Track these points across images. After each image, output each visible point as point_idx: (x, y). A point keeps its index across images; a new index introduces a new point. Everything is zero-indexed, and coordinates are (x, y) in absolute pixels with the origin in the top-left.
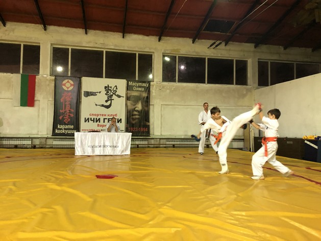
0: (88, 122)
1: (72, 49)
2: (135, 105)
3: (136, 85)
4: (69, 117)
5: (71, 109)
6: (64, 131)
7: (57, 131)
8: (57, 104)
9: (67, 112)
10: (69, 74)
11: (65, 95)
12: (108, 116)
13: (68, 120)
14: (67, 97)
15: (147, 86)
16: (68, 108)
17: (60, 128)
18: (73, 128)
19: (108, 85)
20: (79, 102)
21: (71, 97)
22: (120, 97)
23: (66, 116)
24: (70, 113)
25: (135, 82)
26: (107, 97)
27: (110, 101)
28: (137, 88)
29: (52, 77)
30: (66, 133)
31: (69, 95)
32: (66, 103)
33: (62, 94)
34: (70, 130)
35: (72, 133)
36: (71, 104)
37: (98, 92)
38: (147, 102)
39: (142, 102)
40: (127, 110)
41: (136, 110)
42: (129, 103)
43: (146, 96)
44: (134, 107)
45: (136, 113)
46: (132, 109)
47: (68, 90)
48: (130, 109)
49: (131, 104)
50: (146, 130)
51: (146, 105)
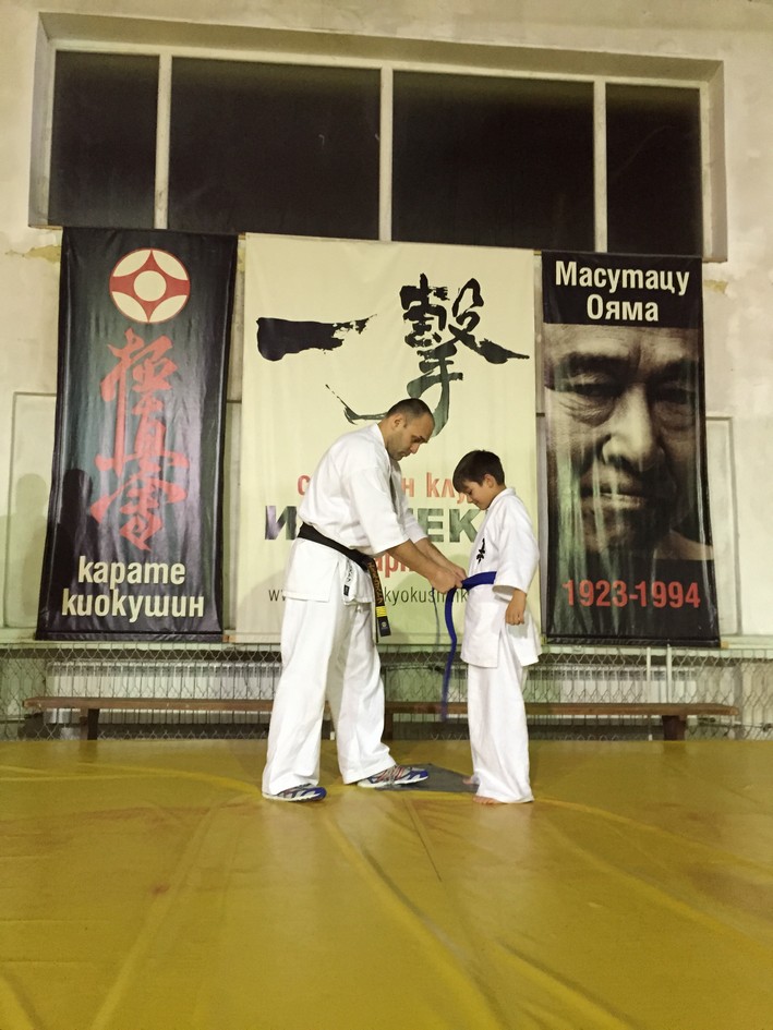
0: (292, 535)
1: (176, 60)
2: (600, 420)
3: (600, 282)
4: (156, 505)
5: (172, 449)
6: (118, 605)
7: (76, 602)
8: (77, 418)
9: (144, 469)
10: (161, 222)
11: (132, 355)
12: (429, 495)
13: (149, 525)
14: (144, 368)
15: (682, 293)
16: (148, 446)
17: (89, 580)
18: (182, 580)
19: (424, 279)
20: (225, 401)
21: (170, 367)
22: (503, 361)
23: (138, 498)
24: (161, 478)
25: (594, 261)
26: (421, 364)
27: (438, 387)
28: (613, 307)
29: (44, 231)
30: (132, 620)
31: (153, 352)
32: (138, 411)
33: (109, 346)
34: (162, 596)
35: (175, 618)
36: (169, 415)
37: (348, 326)
38: (688, 397)
39: (651, 401)
40: (548, 454)
41: (606, 459)
42: (560, 405)
43: (675, 358)
44: (597, 432)
45: (613, 477)
46: (582, 448)
47: (149, 317)
48: (569, 447)
49: (574, 416)
50: (688, 600)
51: (678, 420)
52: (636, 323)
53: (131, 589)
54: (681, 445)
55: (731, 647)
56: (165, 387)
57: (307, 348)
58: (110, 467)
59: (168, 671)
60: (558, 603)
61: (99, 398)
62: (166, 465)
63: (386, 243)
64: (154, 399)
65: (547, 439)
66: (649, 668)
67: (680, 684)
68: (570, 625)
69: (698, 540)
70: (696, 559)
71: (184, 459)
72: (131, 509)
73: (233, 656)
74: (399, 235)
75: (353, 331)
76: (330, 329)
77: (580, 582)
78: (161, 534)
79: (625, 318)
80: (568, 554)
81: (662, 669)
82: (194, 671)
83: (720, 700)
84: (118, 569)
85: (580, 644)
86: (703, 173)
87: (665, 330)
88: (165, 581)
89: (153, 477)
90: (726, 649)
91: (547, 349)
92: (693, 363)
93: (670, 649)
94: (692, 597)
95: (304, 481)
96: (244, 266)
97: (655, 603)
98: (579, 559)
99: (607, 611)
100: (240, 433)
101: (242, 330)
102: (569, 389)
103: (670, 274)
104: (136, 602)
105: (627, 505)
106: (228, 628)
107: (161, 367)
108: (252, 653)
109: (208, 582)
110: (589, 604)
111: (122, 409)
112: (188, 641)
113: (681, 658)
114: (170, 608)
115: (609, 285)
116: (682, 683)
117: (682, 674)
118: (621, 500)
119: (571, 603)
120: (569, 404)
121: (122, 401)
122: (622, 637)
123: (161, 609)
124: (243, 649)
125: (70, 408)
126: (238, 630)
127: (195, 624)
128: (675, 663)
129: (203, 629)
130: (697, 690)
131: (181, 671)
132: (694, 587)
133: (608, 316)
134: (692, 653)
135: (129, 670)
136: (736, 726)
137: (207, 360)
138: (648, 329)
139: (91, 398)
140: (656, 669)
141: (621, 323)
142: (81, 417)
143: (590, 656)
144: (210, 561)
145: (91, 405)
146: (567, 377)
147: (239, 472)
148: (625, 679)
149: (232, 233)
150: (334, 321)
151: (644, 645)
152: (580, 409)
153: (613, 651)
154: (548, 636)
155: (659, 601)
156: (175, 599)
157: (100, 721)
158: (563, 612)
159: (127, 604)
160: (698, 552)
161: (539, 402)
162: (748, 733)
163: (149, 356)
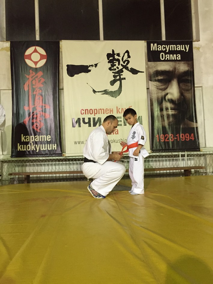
0: (80, 126)
2: (165, 89)
3: (164, 49)
4: (42, 119)
5: (45, 103)
6: (33, 147)
7: (21, 147)
8: (18, 96)
9: (37, 109)
10: (38, 38)
11: (32, 77)
12: (117, 113)
13: (40, 125)
14: (35, 81)
15: (187, 51)
16: (38, 103)
17: (25, 141)
18: (50, 140)
19: (113, 51)
20: (59, 89)
21: (43, 80)
22: (137, 74)
23: (37, 118)
24: (42, 112)
25: (161, 43)
26: (113, 76)
27: (118, 82)
28: (168, 56)
29: (5, 43)
30: (37, 151)
31: (38, 76)
32: (35, 93)
33: (26, 75)
34: (45, 144)
35: (49, 150)
36: (43, 94)
37: (92, 66)
38: (190, 81)
39: (179, 83)
40: (150, 100)
41: (167, 100)
42: (153, 85)
43: (186, 70)
44: (164, 93)
45: (169, 105)
46: (160, 97)
47: (36, 66)
48: (156, 98)
49: (157, 88)
50: (191, 138)
51: (187, 88)
52: (174, 61)
53: (36, 143)
54: (188, 95)
55: (203, 151)
56: (42, 86)
57: (81, 73)
58: (28, 109)
59: (48, 165)
60: (155, 141)
61: (23, 90)
62: (44, 108)
63: (102, 41)
64: (39, 90)
65: (150, 95)
66: (180, 158)
67: (189, 162)
68: (158, 147)
69: (193, 122)
70: (193, 127)
71: (48, 106)
72: (35, 120)
73: (66, 160)
74: (106, 38)
75: (94, 67)
76: (87, 67)
77: (160, 135)
78: (44, 127)
79: (171, 59)
80: (157, 127)
81: (184, 158)
82: (55, 165)
83: (200, 165)
84: (32, 137)
85: (161, 152)
86: (192, 16)
87: (183, 62)
88: (45, 140)
89: (40, 112)
90: (202, 151)
91: (149, 70)
92: (191, 71)
93: (186, 152)
94: (192, 137)
95: (82, 110)
96: (62, 50)
97: (182, 140)
98: (160, 129)
99: (168, 143)
100: (64, 98)
101: (62, 69)
102: (156, 81)
103: (184, 46)
104: (38, 146)
105: (173, 113)
106: (64, 152)
107: (40, 80)
108: (70, 159)
109: (57, 140)
110: (163, 141)
111: (30, 93)
112: (53, 156)
113: (189, 154)
114: (47, 148)
115: (166, 50)
116: (190, 161)
117: (190, 159)
118: (172, 111)
119: (158, 141)
120: (156, 85)
121: (30, 90)
122: (173, 150)
123: (45, 148)
124: (68, 158)
125: (16, 93)
126: (66, 153)
127: (54, 152)
128: (188, 156)
129: (57, 153)
130: (194, 163)
131: (52, 165)
132: (192, 135)
133: (166, 59)
134: (192, 153)
135: (37, 165)
136: (205, 172)
137: (53, 78)
138: (178, 62)
139: (21, 90)
140: (182, 158)
141: (170, 61)
142: (19, 96)
143: (164, 155)
144: (58, 134)
145: (21, 92)
146: (155, 77)
147: (64, 109)
148: (174, 161)
149: (58, 40)
150: (88, 64)
151: (179, 152)
152: (159, 86)
153: (170, 154)
154: (152, 150)
155: (183, 139)
156: (48, 145)
157: (30, 179)
158: (156, 143)
159: (35, 147)
160: (194, 125)
161: (147, 84)
162: (209, 174)
163: (37, 77)
